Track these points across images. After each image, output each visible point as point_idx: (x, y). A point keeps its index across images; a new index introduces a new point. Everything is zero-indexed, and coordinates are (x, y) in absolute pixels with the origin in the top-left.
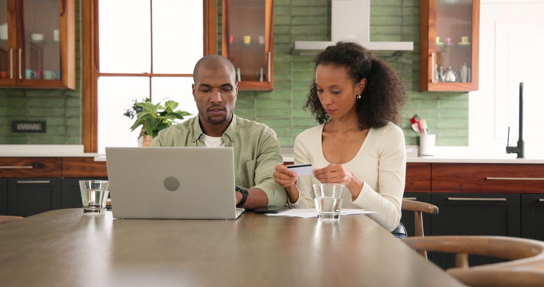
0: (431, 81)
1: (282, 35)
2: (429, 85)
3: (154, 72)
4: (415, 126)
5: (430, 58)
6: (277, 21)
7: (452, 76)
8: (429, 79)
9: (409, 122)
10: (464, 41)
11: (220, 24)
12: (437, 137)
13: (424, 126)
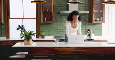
0: (93, 21)
1: (56, 9)
2: (93, 22)
3: (24, 18)
4: (89, 32)
5: (93, 15)
6: (55, 5)
7: (98, 19)
8: (93, 20)
9: (87, 31)
10: (101, 11)
11: (41, 6)
12: (94, 34)
13: (91, 31)
